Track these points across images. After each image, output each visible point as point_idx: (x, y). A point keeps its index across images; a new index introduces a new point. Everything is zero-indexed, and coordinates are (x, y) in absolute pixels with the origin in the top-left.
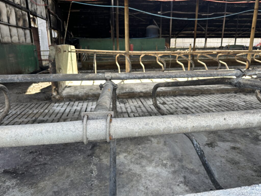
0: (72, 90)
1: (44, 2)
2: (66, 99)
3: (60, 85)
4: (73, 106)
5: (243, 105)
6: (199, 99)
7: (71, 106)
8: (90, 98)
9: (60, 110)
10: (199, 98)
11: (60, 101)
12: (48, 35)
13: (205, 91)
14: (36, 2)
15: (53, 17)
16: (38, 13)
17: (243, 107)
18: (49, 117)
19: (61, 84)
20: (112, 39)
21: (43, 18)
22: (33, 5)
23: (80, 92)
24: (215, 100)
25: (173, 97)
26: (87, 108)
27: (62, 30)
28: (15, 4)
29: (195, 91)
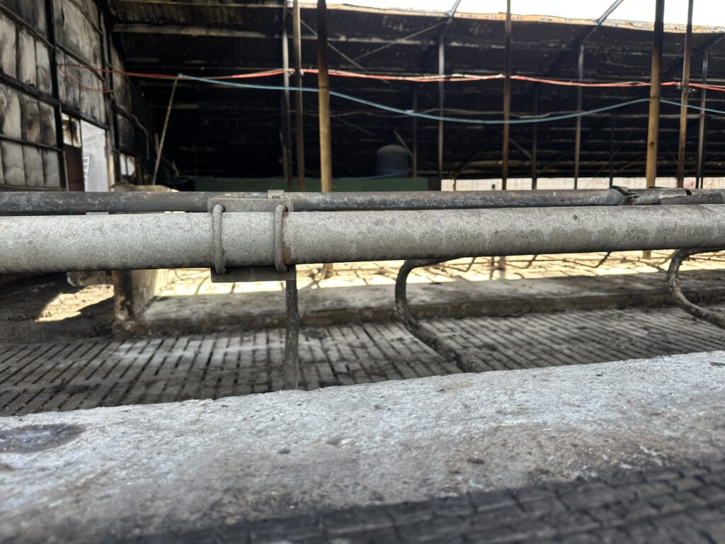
0: (172, 306)
1: (103, 82)
2: (153, 332)
3: (138, 292)
4: (174, 350)
5: (642, 338)
6: (523, 325)
7: (168, 349)
8: (222, 328)
9: (136, 359)
10: (523, 322)
11: (135, 337)
12: (108, 168)
13: (538, 303)
14: (80, 80)
15: (125, 122)
16: (85, 109)
17: (644, 341)
18: (104, 378)
19: (141, 290)
20: (286, 179)
21: (98, 123)
22: (71, 89)
23: (195, 310)
24: (568, 327)
25: (453, 319)
26: (214, 353)
27: (148, 157)
28: (23, 84)
29: (513, 304)
